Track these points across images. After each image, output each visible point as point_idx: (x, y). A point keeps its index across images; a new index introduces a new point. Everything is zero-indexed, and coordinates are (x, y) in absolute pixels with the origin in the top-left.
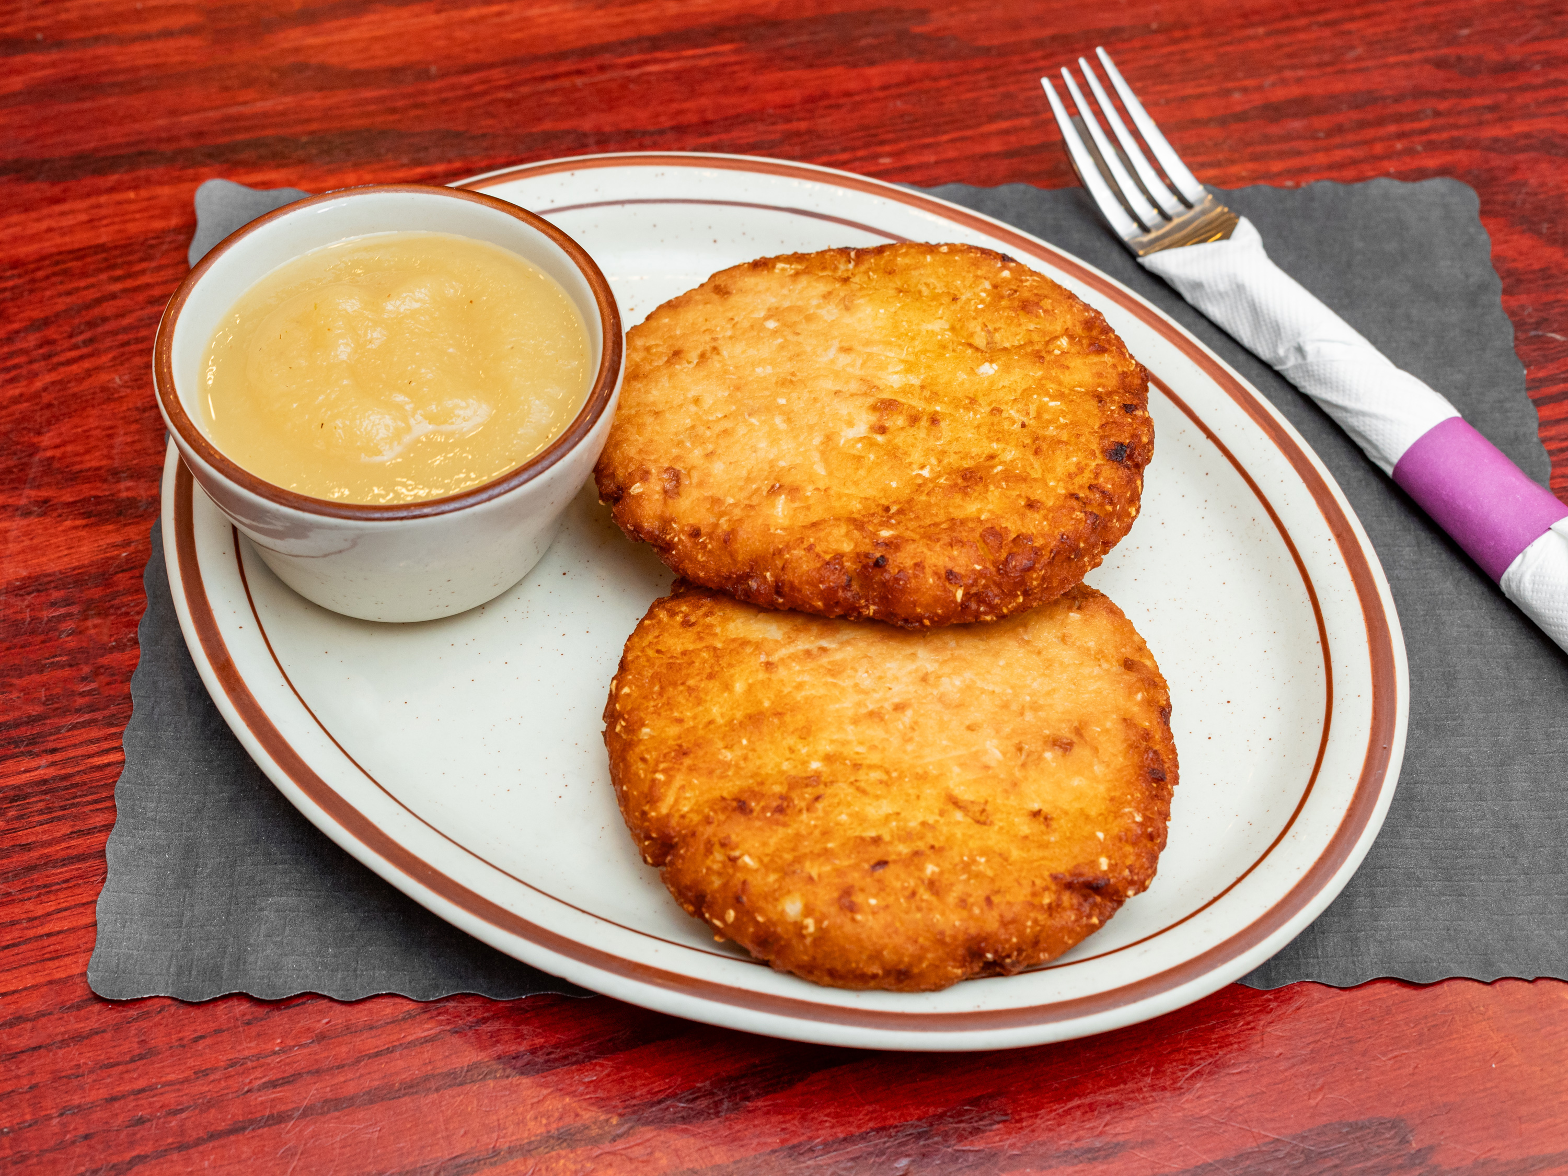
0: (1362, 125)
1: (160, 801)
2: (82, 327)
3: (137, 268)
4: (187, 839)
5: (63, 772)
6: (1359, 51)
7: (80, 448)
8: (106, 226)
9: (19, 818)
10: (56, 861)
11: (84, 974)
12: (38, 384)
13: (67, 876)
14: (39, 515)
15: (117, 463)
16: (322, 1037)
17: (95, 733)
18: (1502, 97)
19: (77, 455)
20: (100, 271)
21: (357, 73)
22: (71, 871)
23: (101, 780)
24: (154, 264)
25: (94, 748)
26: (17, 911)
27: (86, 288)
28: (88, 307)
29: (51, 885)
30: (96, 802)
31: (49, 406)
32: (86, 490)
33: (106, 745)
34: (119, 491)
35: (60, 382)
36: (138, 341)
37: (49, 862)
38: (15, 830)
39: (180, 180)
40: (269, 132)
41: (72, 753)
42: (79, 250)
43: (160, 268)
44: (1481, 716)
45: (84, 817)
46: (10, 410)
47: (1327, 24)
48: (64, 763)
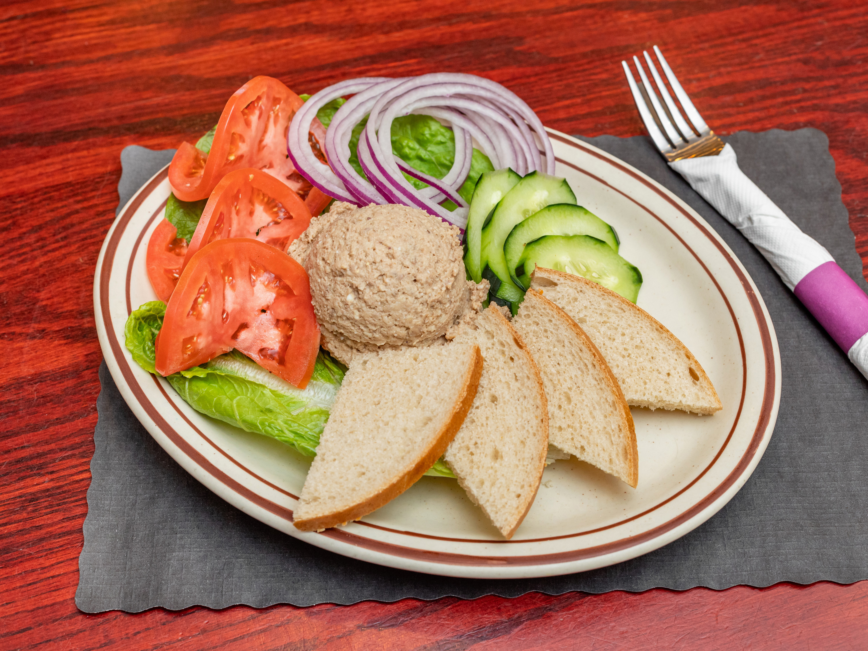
0: (764, 98)
1: (111, 500)
2: (60, 230)
3: (90, 195)
4: (127, 521)
5: (58, 484)
6: (761, 56)
7: (62, 300)
8: (72, 171)
9: (34, 511)
10: (55, 535)
11: (73, 599)
12: (37, 263)
13: (62, 543)
14: (40, 338)
15: (82, 307)
16: (204, 631)
17: (75, 462)
18: (840, 81)
19: (60, 303)
20: (69, 197)
21: (208, 80)
22: (64, 540)
23: (79, 488)
24: (99, 193)
25: (74, 470)
26: (34, 564)
27: (62, 207)
28: (63, 218)
29: (52, 549)
30: (76, 501)
31: (44, 275)
32: (66, 323)
33: (80, 469)
34: (84, 323)
35: (49, 261)
36: (91, 237)
37: (52, 536)
38: (33, 518)
39: (112, 144)
40: (160, 115)
41: (62, 474)
42: (57, 185)
43: (102, 195)
44: (834, 434)
45: (69, 509)
46: (22, 278)
47: (744, 40)
48: (58, 479)
